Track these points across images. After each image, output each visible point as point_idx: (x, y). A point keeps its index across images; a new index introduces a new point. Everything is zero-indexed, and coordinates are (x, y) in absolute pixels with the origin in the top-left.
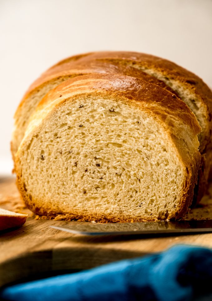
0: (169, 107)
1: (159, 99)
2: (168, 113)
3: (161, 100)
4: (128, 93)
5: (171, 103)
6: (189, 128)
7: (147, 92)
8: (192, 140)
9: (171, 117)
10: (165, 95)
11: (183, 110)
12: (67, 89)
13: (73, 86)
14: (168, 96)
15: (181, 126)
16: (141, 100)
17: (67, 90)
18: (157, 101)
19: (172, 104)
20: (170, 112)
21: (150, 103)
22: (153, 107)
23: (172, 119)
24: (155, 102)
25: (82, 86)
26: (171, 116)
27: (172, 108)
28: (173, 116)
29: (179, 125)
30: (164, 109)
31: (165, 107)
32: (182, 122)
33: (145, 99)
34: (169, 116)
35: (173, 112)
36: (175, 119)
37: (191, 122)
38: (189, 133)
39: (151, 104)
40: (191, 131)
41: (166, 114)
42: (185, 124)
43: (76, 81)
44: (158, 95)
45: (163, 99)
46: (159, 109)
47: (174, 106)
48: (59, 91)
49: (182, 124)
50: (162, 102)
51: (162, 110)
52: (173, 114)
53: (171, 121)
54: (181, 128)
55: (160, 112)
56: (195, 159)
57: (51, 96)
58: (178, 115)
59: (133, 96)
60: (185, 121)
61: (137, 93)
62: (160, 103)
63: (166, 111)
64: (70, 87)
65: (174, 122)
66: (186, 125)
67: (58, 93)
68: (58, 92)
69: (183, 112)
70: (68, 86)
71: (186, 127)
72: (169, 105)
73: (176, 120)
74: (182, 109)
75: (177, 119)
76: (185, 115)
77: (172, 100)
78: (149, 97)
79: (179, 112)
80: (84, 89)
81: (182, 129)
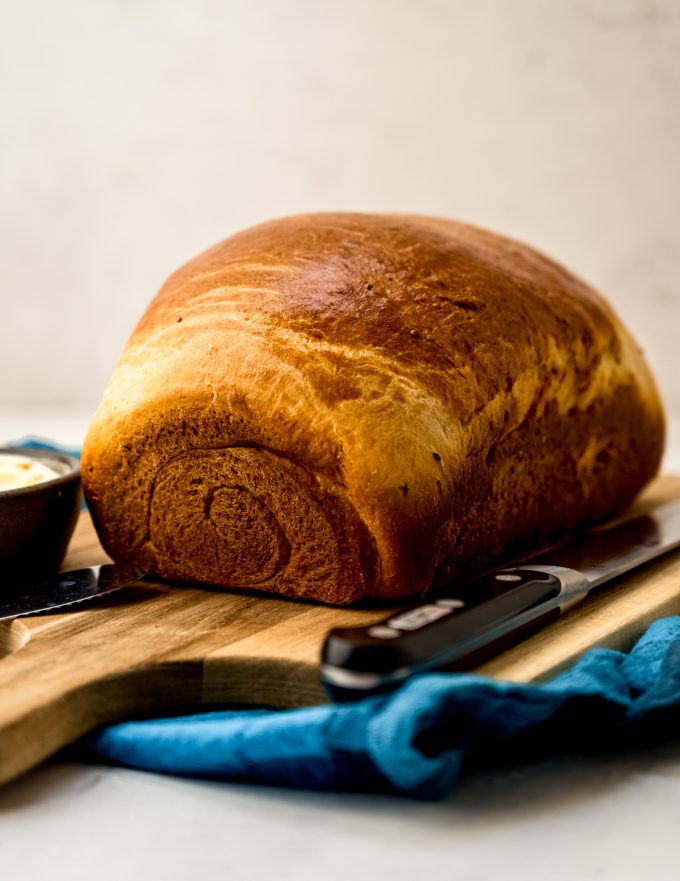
0: (400, 359)
1: (379, 340)
2: (396, 371)
3: (383, 341)
4: (315, 326)
5: (404, 350)
6: (440, 404)
7: (356, 324)
8: (445, 430)
9: (400, 381)
10: (395, 331)
11: (429, 365)
12: (194, 304)
13: (208, 299)
14: (402, 333)
15: (421, 400)
16: (340, 342)
17: (194, 308)
18: (375, 346)
19: (407, 352)
20: (402, 369)
21: (359, 349)
22: (365, 359)
23: (403, 385)
24: (370, 346)
25: (224, 303)
26: (402, 378)
27: (407, 360)
28: (406, 379)
29: (418, 398)
30: (388, 361)
31: (392, 359)
32: (424, 392)
33: (349, 339)
34: (396, 378)
35: (408, 370)
36: (408, 385)
37: (444, 391)
38: (438, 414)
39: (361, 352)
40: (443, 411)
41: (390, 373)
42: (431, 395)
43: (215, 287)
44: (379, 330)
45: (390, 340)
46: (377, 363)
47: (410, 356)
48: (179, 306)
49: (423, 397)
50: (386, 346)
51: (383, 365)
52: (406, 375)
53: (400, 389)
54: (420, 404)
55: (377, 368)
56: (451, 470)
57: (163, 315)
58: (419, 376)
59: (325, 331)
60: (432, 389)
61: (334, 324)
62: (381, 348)
63: (391, 367)
64: (201, 301)
65: (406, 392)
66: (434, 399)
67: (178, 311)
68: (177, 309)
69: (431, 368)
70: (198, 299)
71: (434, 402)
72: (400, 354)
73: (411, 387)
74: (428, 361)
75: (413, 384)
76: (433, 375)
77: (410, 341)
78: (358, 336)
79: (421, 370)
80: (228, 309)
81: (423, 406)
